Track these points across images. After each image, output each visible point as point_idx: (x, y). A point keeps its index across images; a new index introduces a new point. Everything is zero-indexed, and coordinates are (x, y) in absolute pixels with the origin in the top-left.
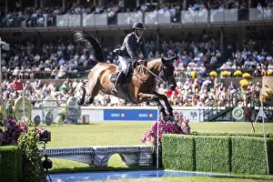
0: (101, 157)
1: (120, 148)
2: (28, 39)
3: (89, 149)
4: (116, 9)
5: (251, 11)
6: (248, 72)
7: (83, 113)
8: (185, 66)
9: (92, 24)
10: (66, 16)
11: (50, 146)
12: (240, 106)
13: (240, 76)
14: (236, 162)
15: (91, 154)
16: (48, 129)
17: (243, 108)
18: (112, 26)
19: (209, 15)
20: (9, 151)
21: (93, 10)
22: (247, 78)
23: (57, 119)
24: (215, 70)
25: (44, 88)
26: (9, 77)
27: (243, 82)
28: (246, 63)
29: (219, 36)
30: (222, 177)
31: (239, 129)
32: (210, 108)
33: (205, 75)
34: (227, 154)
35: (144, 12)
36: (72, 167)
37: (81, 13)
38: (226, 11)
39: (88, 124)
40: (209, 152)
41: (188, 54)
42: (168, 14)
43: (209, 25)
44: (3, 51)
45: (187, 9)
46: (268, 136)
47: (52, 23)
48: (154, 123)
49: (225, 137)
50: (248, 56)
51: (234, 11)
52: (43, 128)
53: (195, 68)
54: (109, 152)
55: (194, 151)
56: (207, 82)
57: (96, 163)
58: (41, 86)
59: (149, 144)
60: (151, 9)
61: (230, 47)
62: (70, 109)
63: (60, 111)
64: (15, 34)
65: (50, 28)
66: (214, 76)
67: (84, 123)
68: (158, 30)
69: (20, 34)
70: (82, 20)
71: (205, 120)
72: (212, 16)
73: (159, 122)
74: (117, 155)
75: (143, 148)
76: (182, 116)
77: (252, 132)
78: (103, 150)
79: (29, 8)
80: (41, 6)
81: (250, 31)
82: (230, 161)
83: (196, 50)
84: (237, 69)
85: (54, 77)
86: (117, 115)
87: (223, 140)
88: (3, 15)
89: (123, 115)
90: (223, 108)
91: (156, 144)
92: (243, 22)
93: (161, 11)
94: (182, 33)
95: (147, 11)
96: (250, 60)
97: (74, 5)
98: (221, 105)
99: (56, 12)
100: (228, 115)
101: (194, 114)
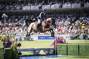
0: (37, 51)
1: (43, 48)
2: (14, 14)
3: (34, 49)
4: (41, 4)
5: (85, 4)
6: (84, 24)
8: (64, 22)
9: (34, 9)
10: (25, 6)
11: (21, 48)
12: (82, 34)
13: (82, 25)
14: (81, 52)
15: (34, 50)
16: (20, 42)
17: (83, 35)
18: (40, 9)
19: (71, 5)
20: (8, 50)
21: (34, 4)
22: (84, 26)
23: (23, 39)
24: (74, 23)
25: (19, 29)
26: (8, 26)
28: (83, 21)
29: (75, 12)
30: (76, 57)
31: (81, 42)
32: (72, 35)
33: (70, 25)
34: (78, 50)
35: (50, 5)
36: (28, 55)
37: (30, 6)
38: (77, 4)
39: (33, 41)
40: (72, 49)
41: (65, 18)
42: (58, 5)
43: (71, 9)
44: (6, 18)
45: (64, 4)
47: (21, 9)
48: (54, 40)
49: (77, 44)
50: (84, 18)
51: (79, 4)
52: (18, 42)
53: (67, 23)
54: (40, 50)
55: (67, 49)
56: (71, 27)
57: (36, 53)
58: (18, 29)
59: (53, 47)
60: (53, 4)
61: (78, 16)
64: (9, 12)
65: (21, 10)
66: (73, 25)
67: (32, 40)
68: (55, 10)
69: (11, 12)
70: (31, 7)
71: (70, 39)
72: (72, 6)
73: (56, 40)
74: (42, 51)
75: (51, 48)
76: (63, 38)
77: (86, 43)
78: (38, 49)
79: (14, 4)
80: (18, 3)
81: (85, 11)
82: (79, 52)
83: (67, 17)
84: (81, 23)
85: (22, 26)
86: (42, 38)
87: (76, 46)
89: (44, 38)
90: (76, 35)
91: (55, 47)
92: (82, 8)
93: (56, 5)
94: (63, 12)
95: (51, 4)
96: (85, 20)
97: (28, 3)
98: (75, 34)
99: (23, 5)
100: (78, 37)
101: (67, 37)
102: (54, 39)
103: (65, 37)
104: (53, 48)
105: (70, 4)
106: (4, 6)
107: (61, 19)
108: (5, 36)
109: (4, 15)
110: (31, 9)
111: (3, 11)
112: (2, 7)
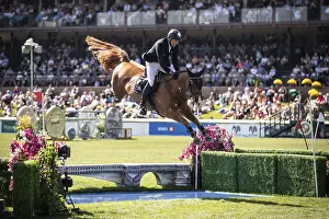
0: (133, 176)
1: (154, 166)
2: (64, 40)
5: (322, 7)
7: (125, 126)
8: (246, 73)
9: (138, 23)
15: (121, 172)
18: (161, 25)
19: (274, 14)
21: (140, 7)
23: (94, 133)
24: (280, 78)
27: (312, 92)
28: (317, 69)
32: (273, 121)
33: (269, 83)
34: (273, 173)
35: (198, 10)
38: (294, 9)
39: (130, 138)
41: (249, 59)
43: (274, 26)
44: (35, 54)
46: (319, 154)
47: (94, 20)
50: (319, 62)
51: (304, 9)
54: (141, 170)
55: (237, 169)
56: (270, 91)
57: (127, 184)
58: (78, 95)
60: (207, 6)
61: (298, 51)
62: (110, 121)
63: (97, 124)
64: (50, 34)
65: (91, 27)
68: (215, 30)
70: (126, 18)
72: (277, 14)
74: (151, 174)
75: (181, 167)
76: (224, 131)
78: (135, 167)
80: (80, 2)
81: (323, 33)
83: (258, 55)
84: (305, 77)
85: (93, 84)
86: (164, 129)
88: (36, 12)
90: (288, 122)
91: (194, 162)
92: (312, 22)
93: (218, 9)
94: (243, 35)
95: (201, 8)
96: (322, 66)
98: (285, 119)
99: (97, 8)
100: (294, 128)
101: (253, 129)
103: (247, 127)
104: (186, 167)
105: (270, 8)
106: (32, 11)
107: (235, 63)
109: (29, 42)
110: (129, 23)
111: (28, 29)
112: (26, 13)
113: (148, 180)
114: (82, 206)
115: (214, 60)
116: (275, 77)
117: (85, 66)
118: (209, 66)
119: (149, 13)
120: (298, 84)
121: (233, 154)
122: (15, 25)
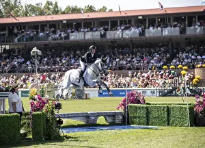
0: (93, 118)
1: (104, 113)
2: (53, 48)
3: (86, 113)
5: (188, 28)
7: (86, 92)
8: (148, 63)
13: (182, 68)
15: (87, 116)
18: (103, 39)
20: (38, 115)
21: (92, 30)
22: (186, 70)
24: (166, 65)
27: (183, 72)
32: (163, 88)
33: (160, 68)
34: (166, 115)
35: (122, 30)
36: (76, 124)
37: (84, 32)
38: (172, 29)
39: (89, 99)
40: (156, 115)
41: (150, 55)
43: (162, 38)
44: (38, 56)
45: (149, 28)
47: (67, 37)
48: (124, 98)
49: (165, 105)
50: (186, 56)
54: (97, 115)
55: (147, 113)
56: (161, 72)
57: (90, 123)
58: (61, 76)
59: (121, 110)
60: (127, 28)
61: (175, 51)
62: (78, 90)
64: (45, 45)
65: (66, 41)
66: (166, 69)
67: (86, 99)
68: (131, 41)
69: (48, 45)
70: (85, 35)
71: (160, 96)
72: (164, 32)
74: (102, 117)
75: (118, 113)
76: (140, 93)
77: (182, 102)
78: (94, 114)
79: (53, 29)
80: (60, 28)
81: (188, 41)
82: (168, 120)
84: (179, 64)
86: (106, 93)
87: (164, 108)
88: (38, 33)
90: (171, 88)
91: (125, 110)
92: (183, 35)
93: (133, 29)
94: (146, 43)
96: (188, 59)
98: (169, 87)
99: (69, 31)
100: (174, 92)
101: (153, 92)
102: (124, 95)
103: (150, 91)
104: (121, 113)
106: (35, 33)
107: (143, 58)
108: (36, 89)
109: (35, 49)
110: (86, 38)
111: (35, 42)
112: (32, 35)
113: (101, 120)
114: (68, 135)
115: (131, 56)
116: (163, 65)
117: (64, 62)
118: (129, 60)
119: (96, 32)
120: (176, 68)
121: (145, 105)
122: (27, 40)
